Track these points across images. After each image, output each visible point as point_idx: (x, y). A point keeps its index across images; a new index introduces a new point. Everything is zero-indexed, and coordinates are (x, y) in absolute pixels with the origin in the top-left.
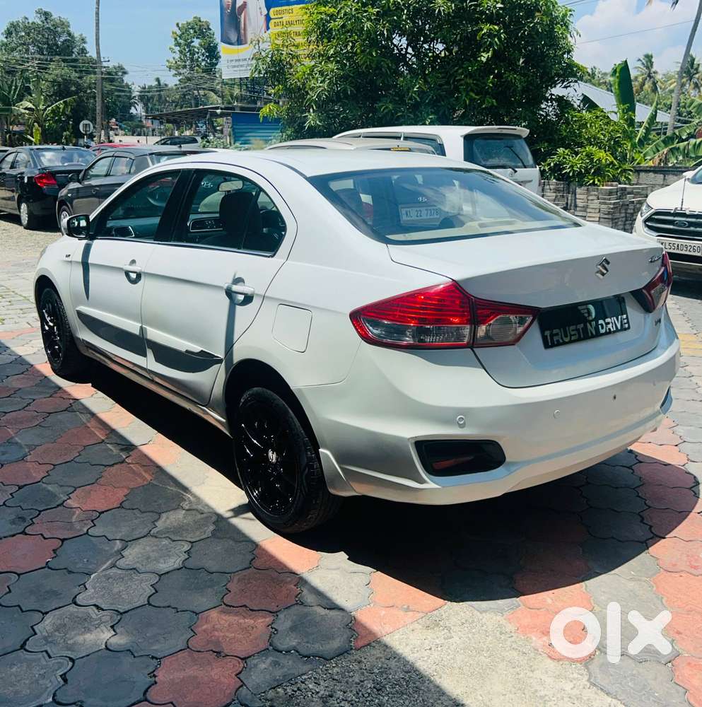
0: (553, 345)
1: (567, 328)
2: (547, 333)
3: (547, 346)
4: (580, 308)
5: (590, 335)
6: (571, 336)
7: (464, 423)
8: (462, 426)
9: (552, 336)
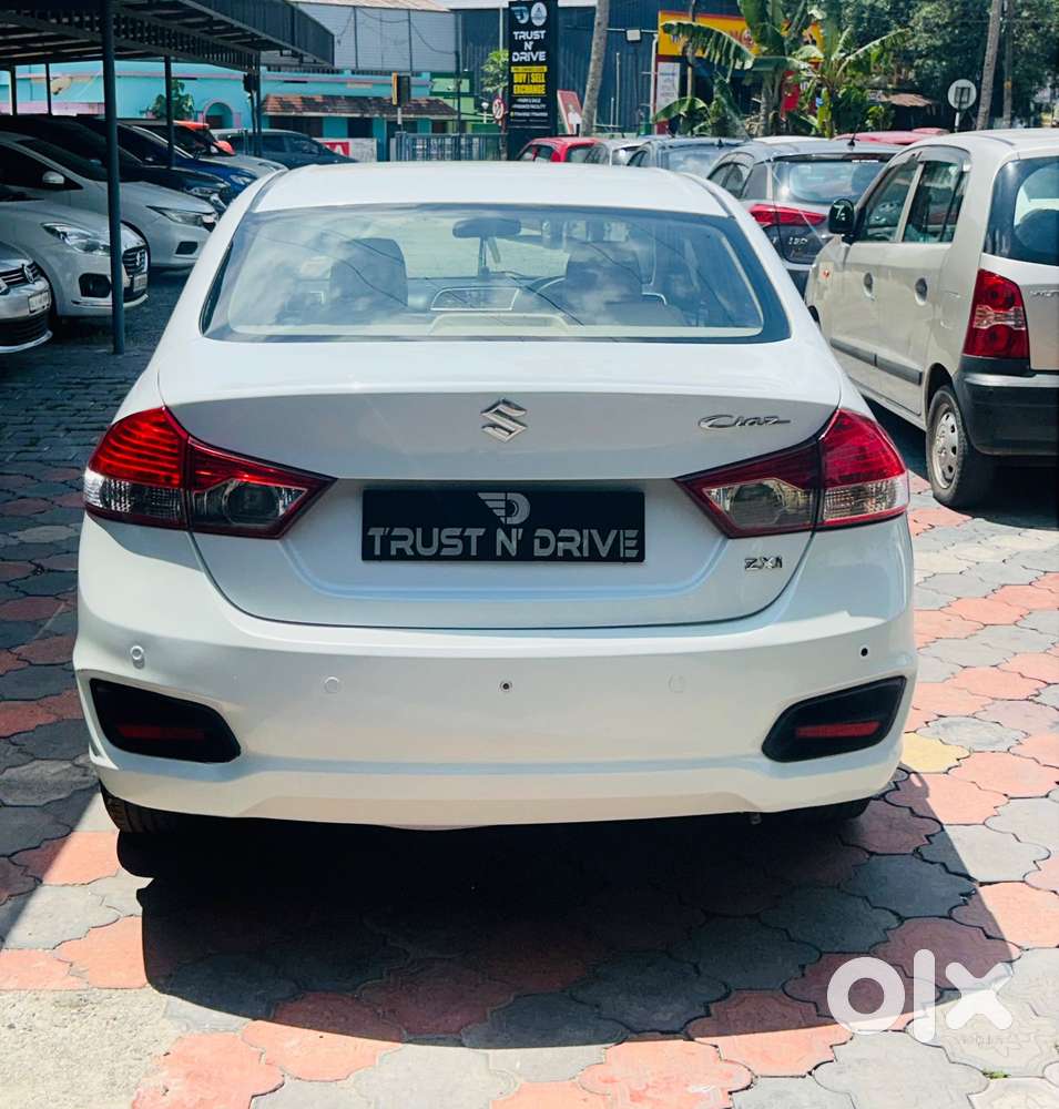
0: (386, 556)
1: (436, 530)
2: (377, 533)
3: (368, 554)
4: (483, 496)
5: (499, 553)
6: (441, 546)
7: (143, 660)
8: (139, 665)
9: (386, 540)
